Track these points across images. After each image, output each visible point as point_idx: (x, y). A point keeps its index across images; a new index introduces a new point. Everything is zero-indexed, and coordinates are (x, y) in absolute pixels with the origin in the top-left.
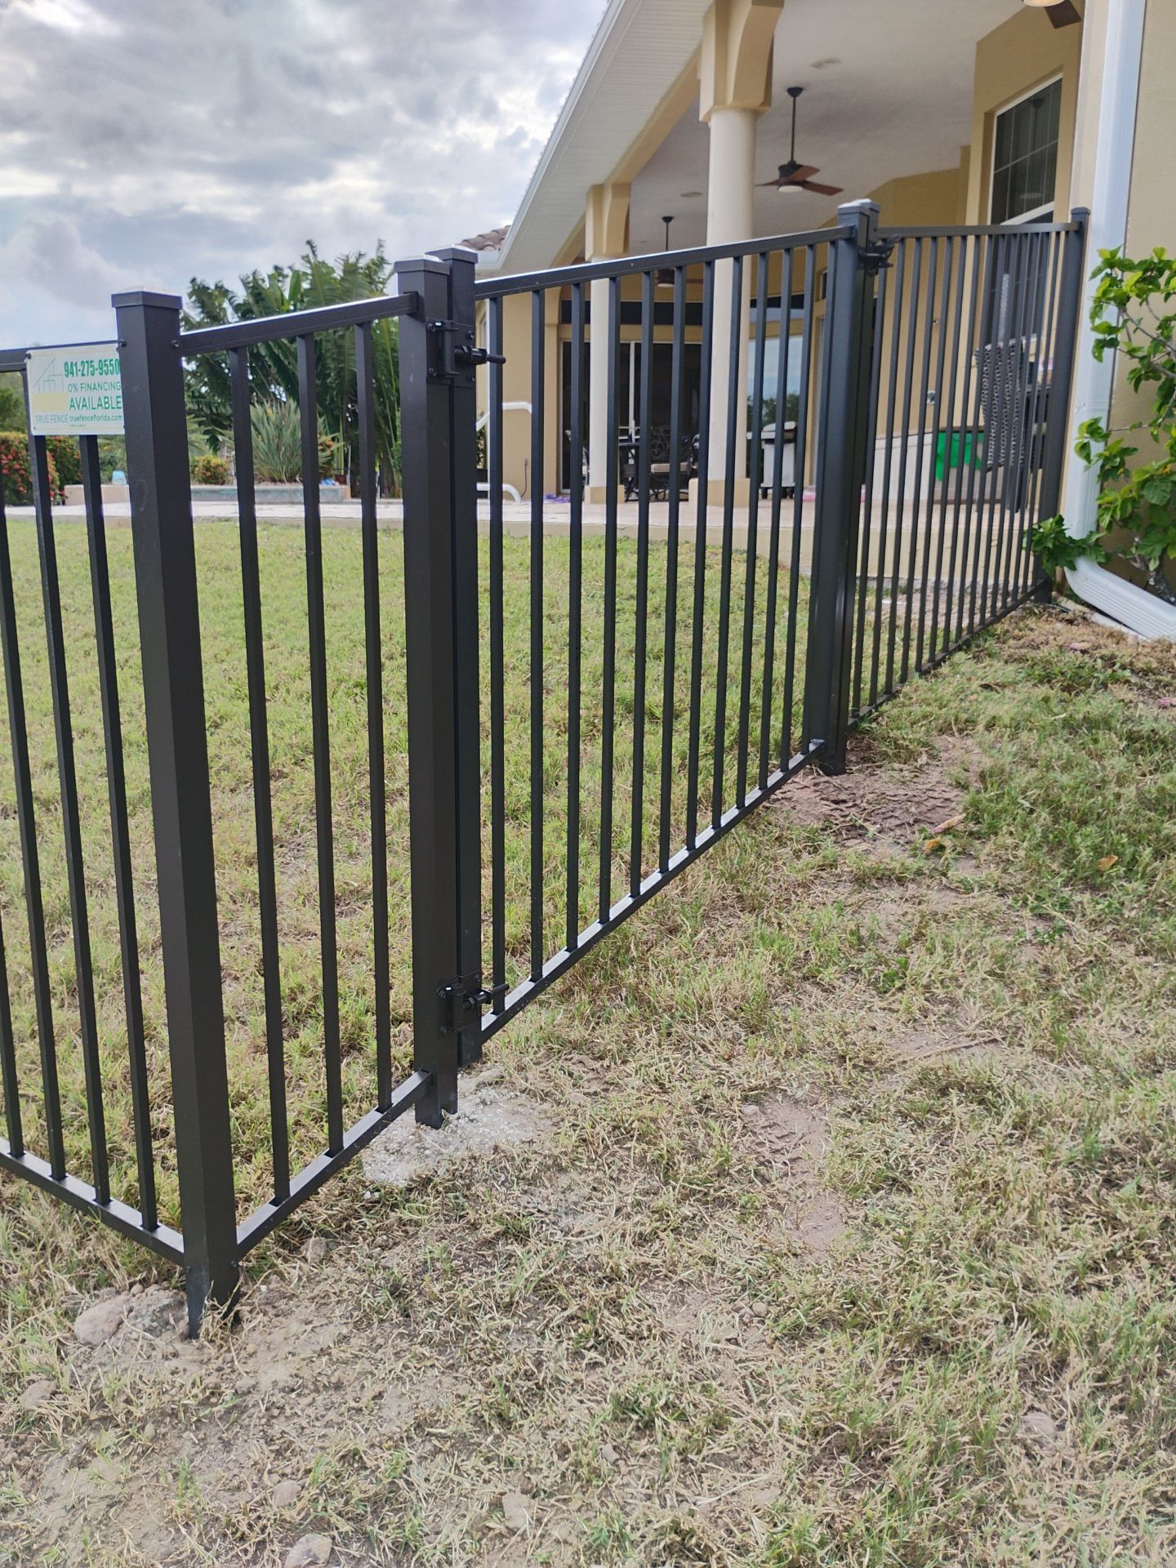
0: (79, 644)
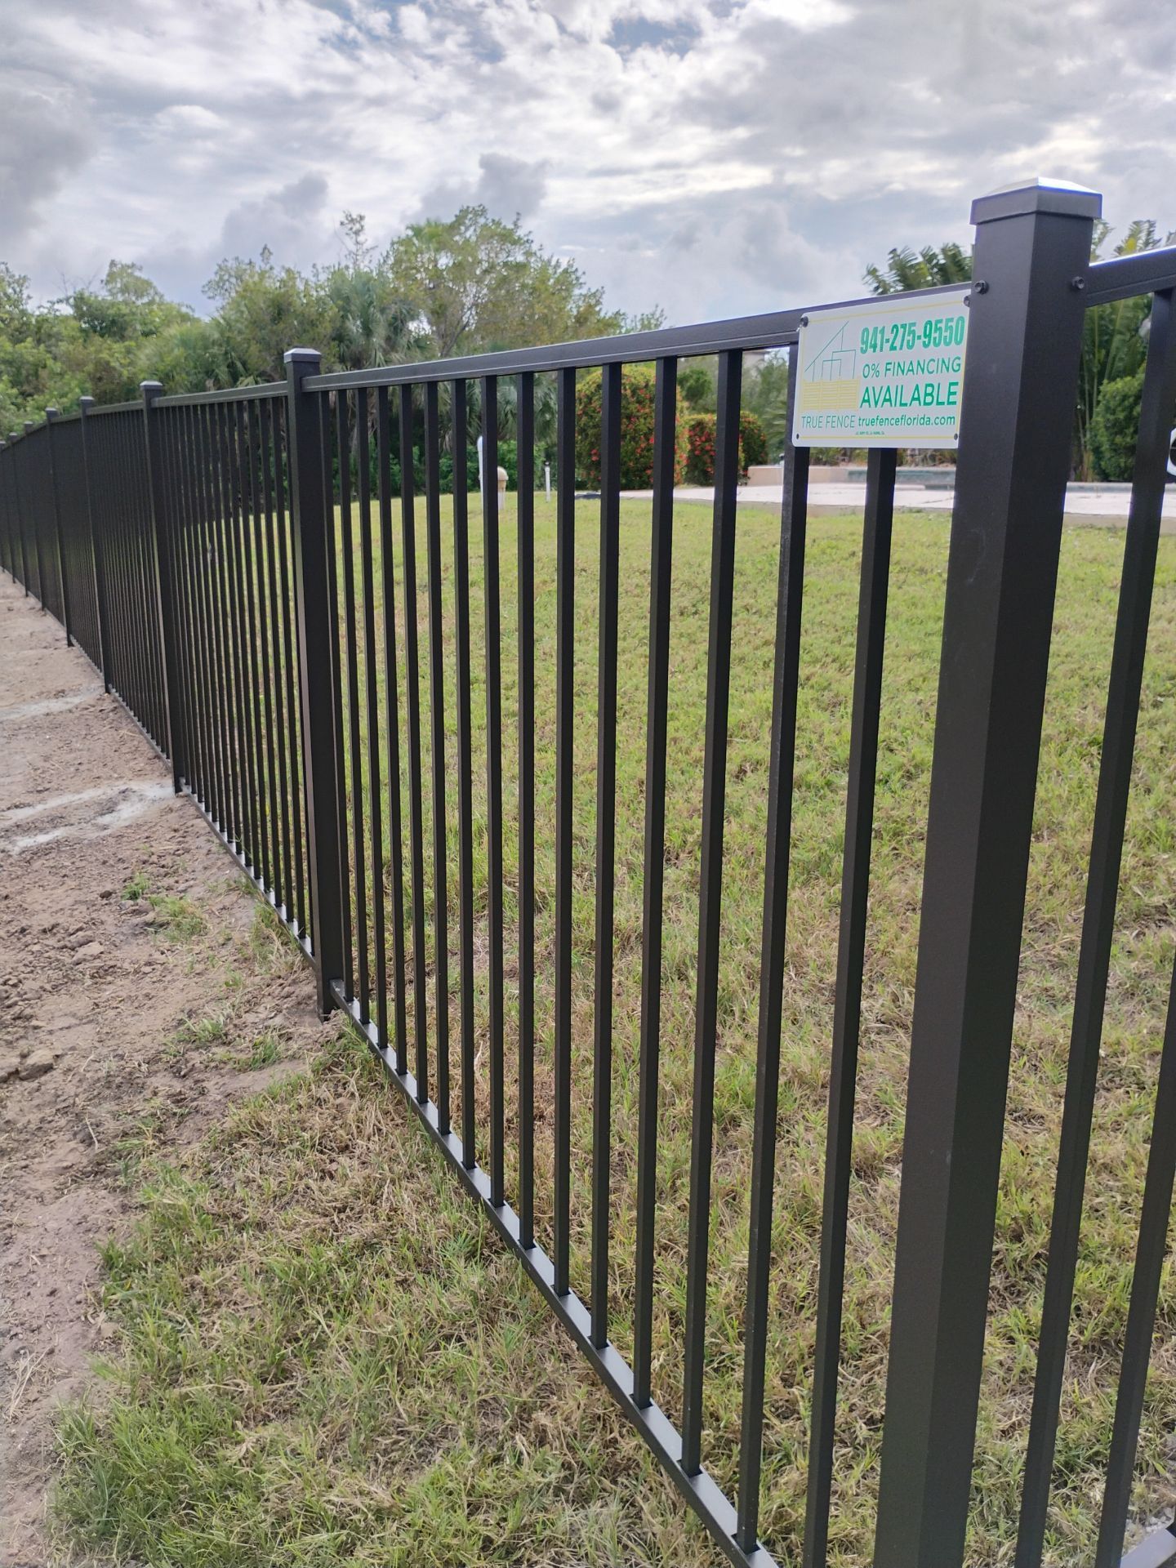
0: (759, 653)
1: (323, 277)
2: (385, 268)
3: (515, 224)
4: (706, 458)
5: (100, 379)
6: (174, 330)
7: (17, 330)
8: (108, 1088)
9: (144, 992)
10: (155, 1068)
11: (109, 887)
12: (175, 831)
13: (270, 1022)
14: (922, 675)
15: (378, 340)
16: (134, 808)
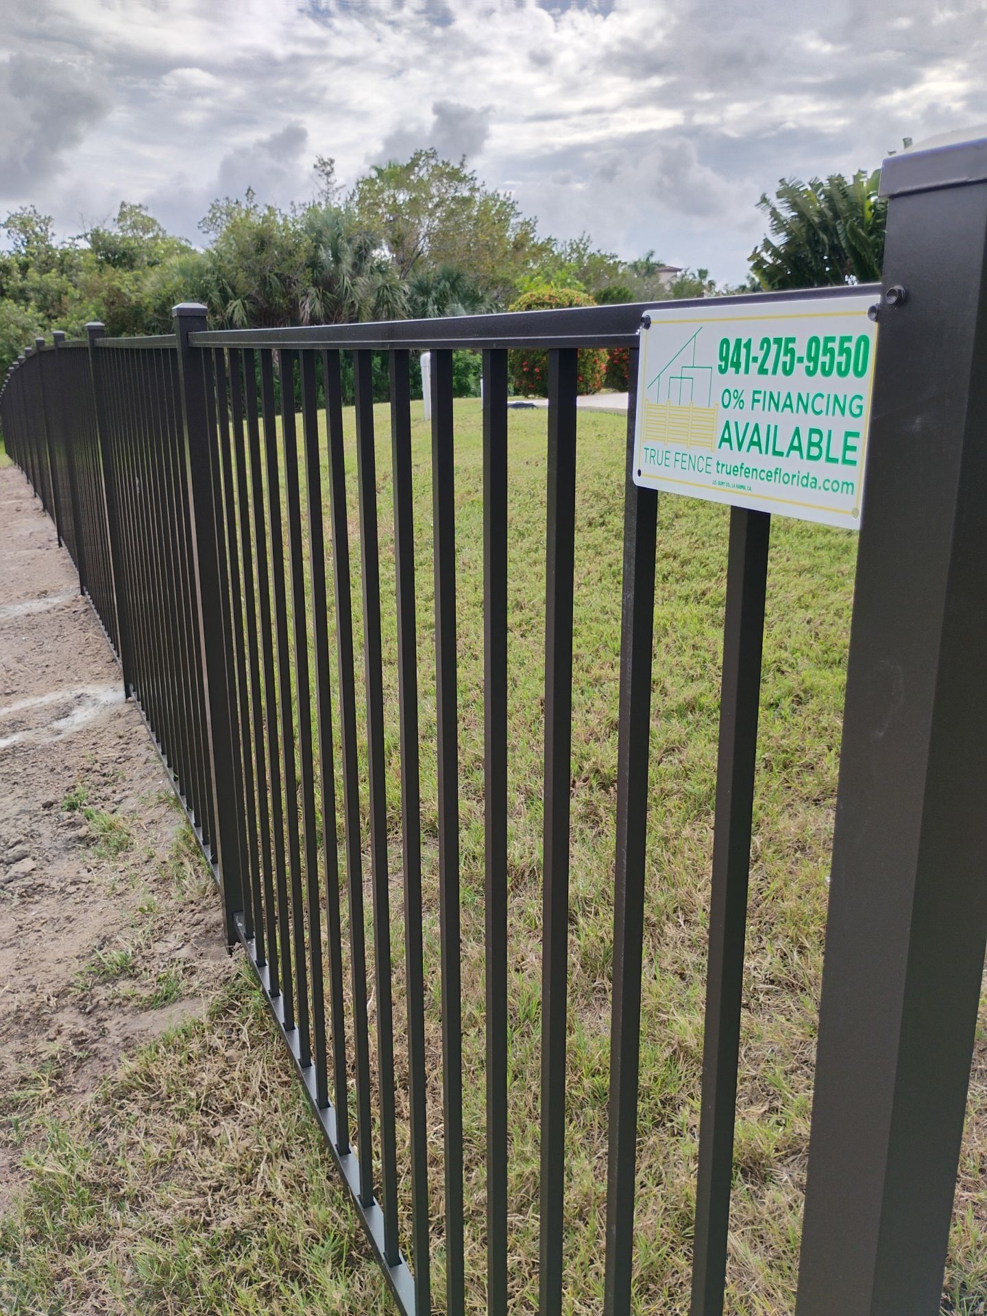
1: (299, 213)
2: (352, 204)
3: (462, 164)
4: (623, 366)
5: (113, 303)
6: (174, 261)
7: (43, 262)
8: (17, 1023)
9: (66, 915)
10: (63, 1002)
11: (51, 798)
12: (120, 737)
13: (177, 955)
14: (811, 591)
15: (346, 266)
16: (87, 713)
